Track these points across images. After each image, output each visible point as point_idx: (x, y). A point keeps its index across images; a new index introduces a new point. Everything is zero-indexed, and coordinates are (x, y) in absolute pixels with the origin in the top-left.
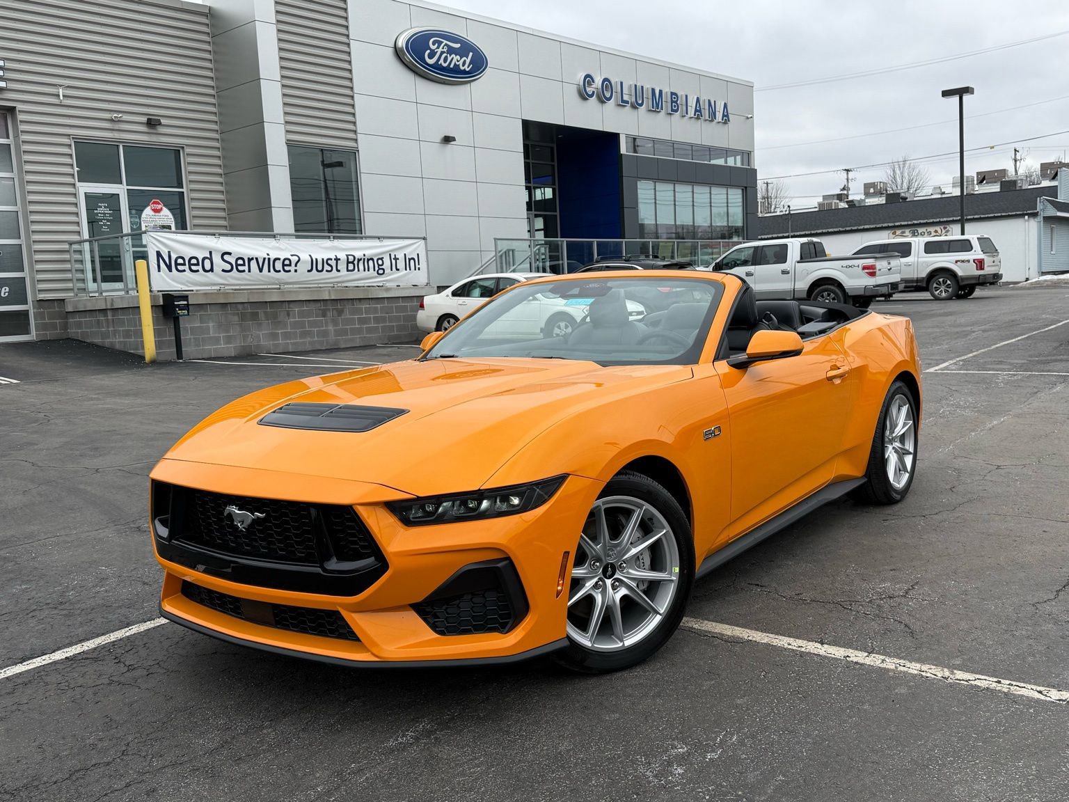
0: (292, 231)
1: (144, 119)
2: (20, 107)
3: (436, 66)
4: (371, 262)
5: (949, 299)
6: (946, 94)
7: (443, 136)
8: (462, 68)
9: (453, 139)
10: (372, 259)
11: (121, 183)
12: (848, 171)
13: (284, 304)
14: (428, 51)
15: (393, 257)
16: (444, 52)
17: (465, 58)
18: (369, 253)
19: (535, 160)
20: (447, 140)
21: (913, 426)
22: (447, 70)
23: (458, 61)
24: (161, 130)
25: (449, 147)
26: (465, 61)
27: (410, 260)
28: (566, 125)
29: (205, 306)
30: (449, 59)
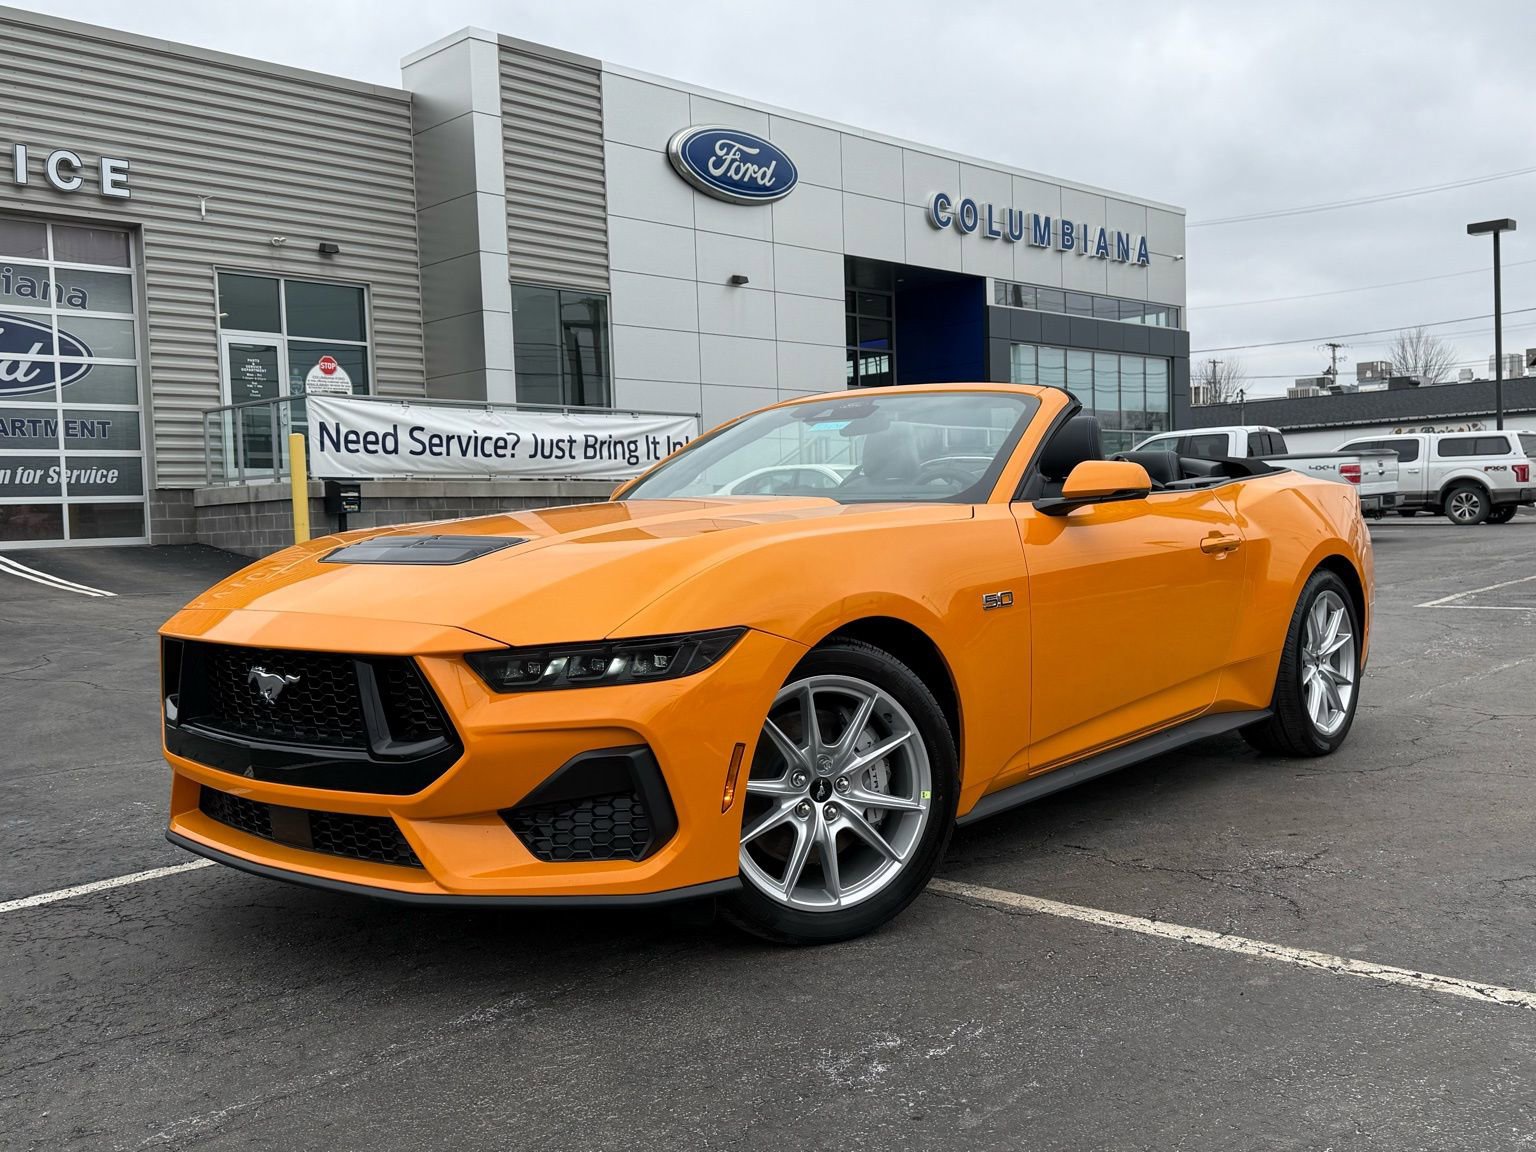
0: (514, 401)
1: (316, 245)
2: (146, 224)
3: (725, 180)
4: (619, 447)
5: (1476, 523)
6: (1473, 229)
7: (731, 276)
8: (761, 182)
9: (745, 280)
10: (621, 443)
11: (280, 331)
12: (1334, 346)
13: (495, 500)
14: (714, 158)
15: (651, 440)
16: (735, 160)
17: (764, 169)
18: (617, 434)
19: (864, 314)
20: (737, 281)
21: (1352, 642)
22: (738, 185)
23: (755, 173)
24: (338, 260)
25: (739, 291)
26: (765, 173)
27: (675, 445)
28: (908, 263)
29: (384, 500)
30: (743, 169)
